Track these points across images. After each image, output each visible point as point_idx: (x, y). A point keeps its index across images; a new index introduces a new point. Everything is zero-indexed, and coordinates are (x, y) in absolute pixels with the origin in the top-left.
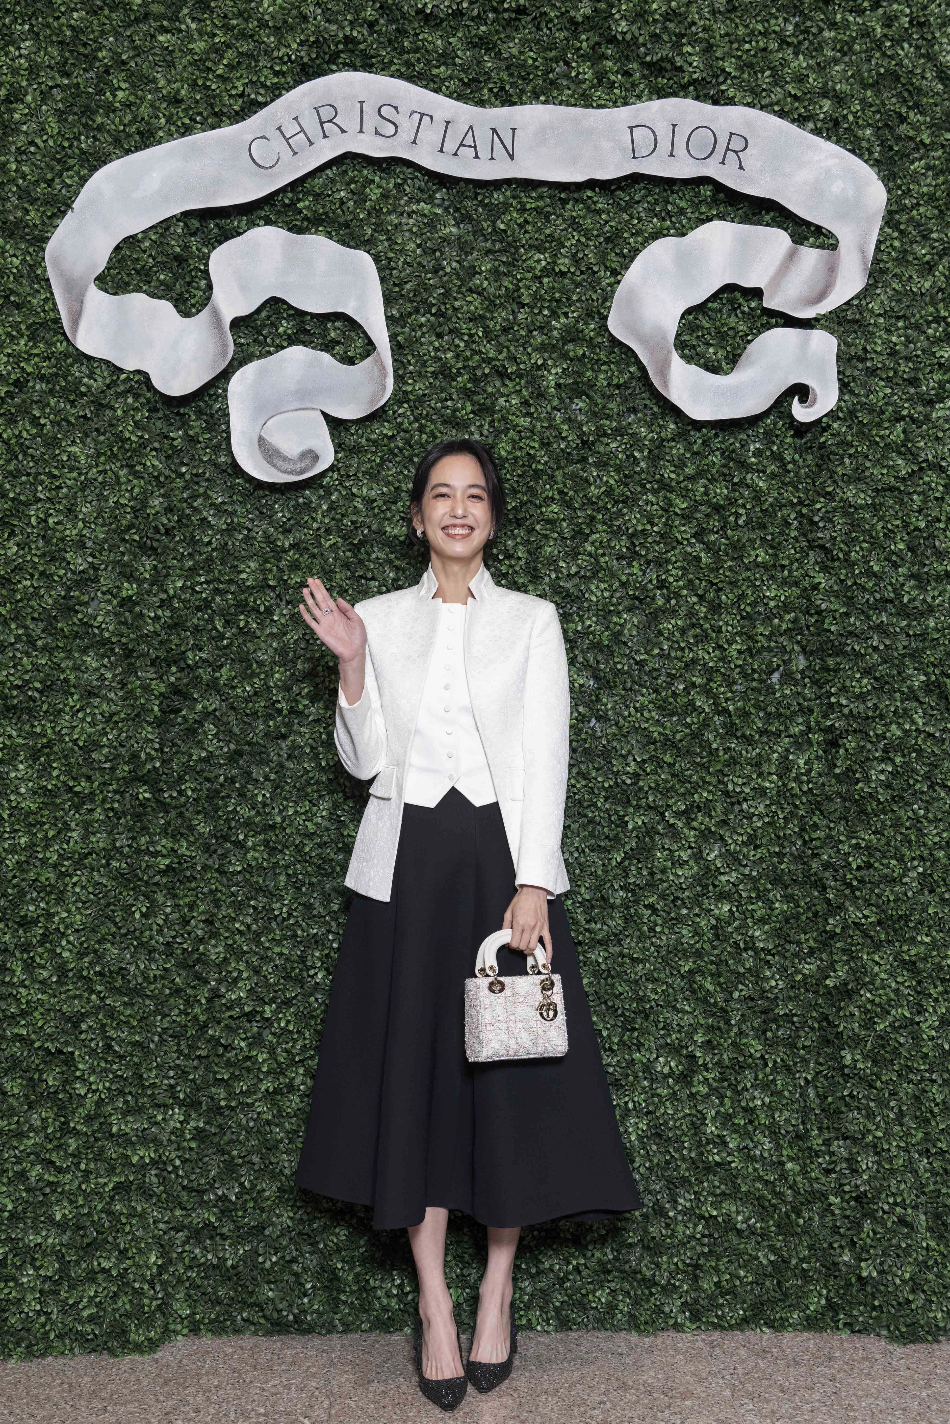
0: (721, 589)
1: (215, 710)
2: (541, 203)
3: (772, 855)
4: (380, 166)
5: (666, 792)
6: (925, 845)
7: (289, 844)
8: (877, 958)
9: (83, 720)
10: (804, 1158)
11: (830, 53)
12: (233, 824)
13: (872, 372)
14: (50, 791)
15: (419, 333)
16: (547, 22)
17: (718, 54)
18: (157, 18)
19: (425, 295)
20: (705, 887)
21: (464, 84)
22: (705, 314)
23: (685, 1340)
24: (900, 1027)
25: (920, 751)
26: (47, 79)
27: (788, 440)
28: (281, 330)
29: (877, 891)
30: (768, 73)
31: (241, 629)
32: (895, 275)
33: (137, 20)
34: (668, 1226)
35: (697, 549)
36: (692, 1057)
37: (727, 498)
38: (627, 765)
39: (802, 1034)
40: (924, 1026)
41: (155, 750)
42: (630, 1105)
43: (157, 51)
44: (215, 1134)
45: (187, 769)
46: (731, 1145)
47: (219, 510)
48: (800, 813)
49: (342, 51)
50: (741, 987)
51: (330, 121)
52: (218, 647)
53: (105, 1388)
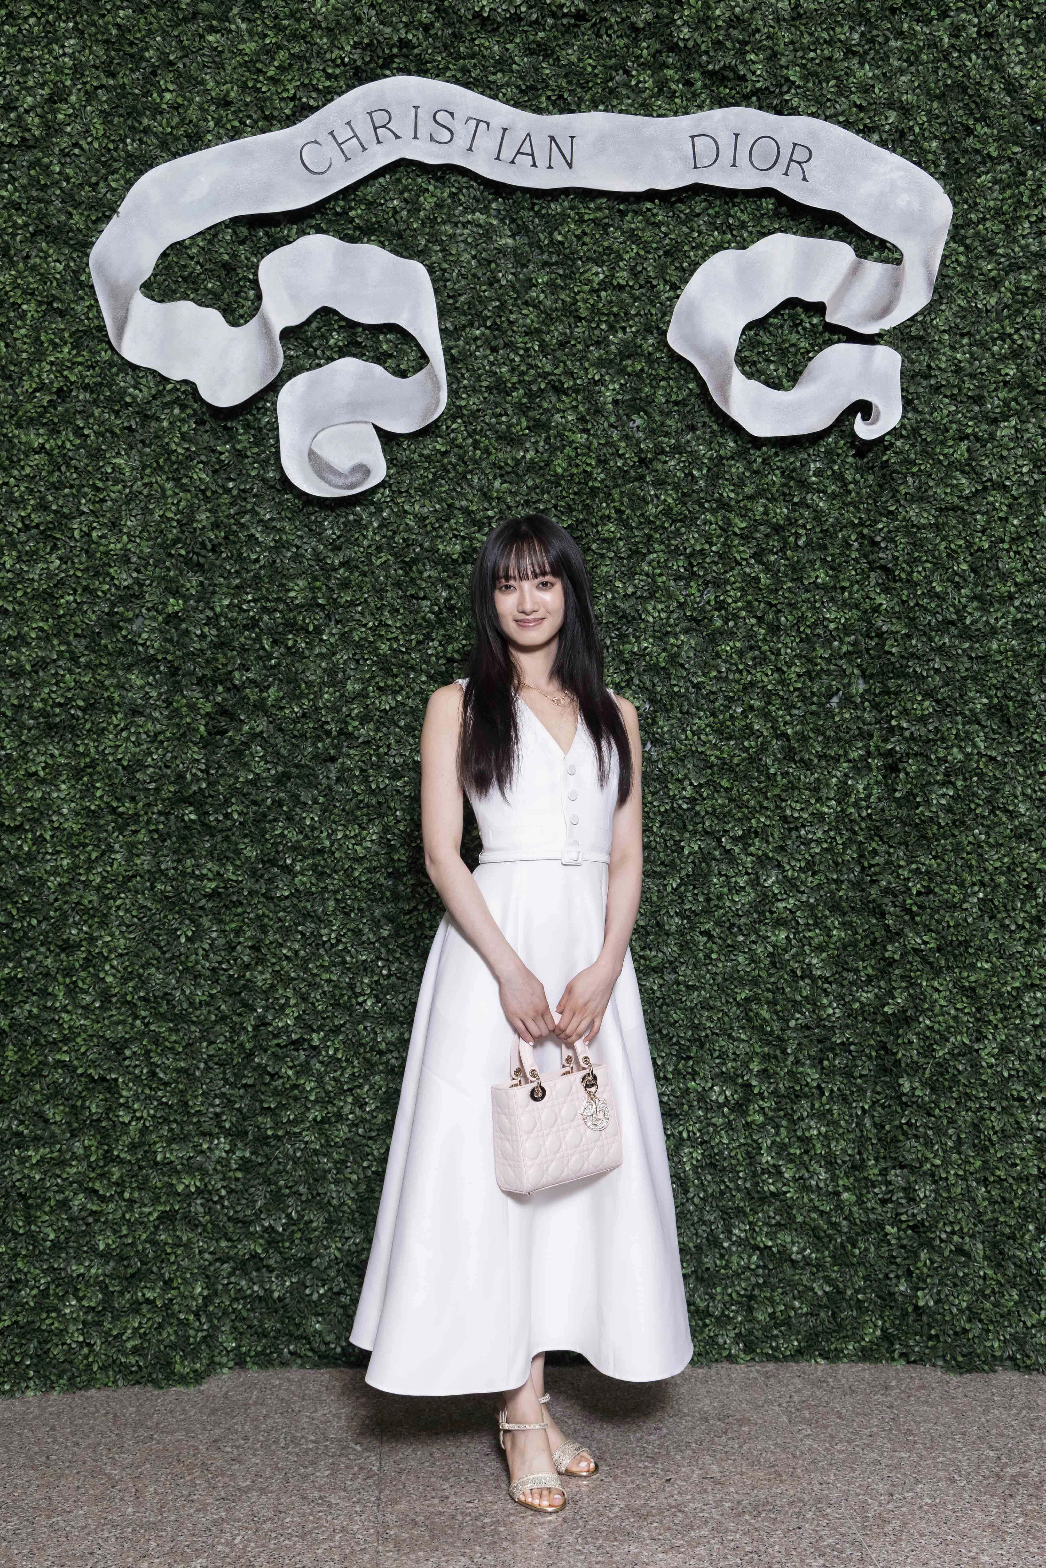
0: (780, 611)
1: (262, 732)
2: (599, 214)
3: (830, 881)
4: (435, 175)
5: (723, 818)
6: (985, 870)
7: (338, 868)
8: (936, 984)
9: (127, 739)
10: (860, 1188)
11: (896, 63)
12: (281, 848)
13: (937, 389)
14: (93, 812)
15: (473, 347)
16: (607, 29)
17: (783, 61)
18: (206, 17)
19: (480, 308)
20: (762, 913)
21: (521, 91)
22: (766, 330)
23: (739, 1371)
24: (959, 1054)
25: (981, 775)
26: (92, 79)
27: (850, 459)
28: (332, 342)
29: (937, 917)
30: (832, 83)
31: (289, 649)
32: (960, 291)
33: (185, 20)
34: (722, 1257)
35: (756, 570)
36: (748, 1086)
37: (787, 518)
38: (684, 789)
39: (859, 1063)
40: (983, 1054)
41: (202, 771)
42: (685, 1135)
43: (206, 51)
44: (261, 1164)
45: (233, 790)
46: (786, 1175)
47: (267, 527)
48: (860, 838)
49: (396, 56)
50: (798, 1015)
51: (384, 126)
52: (265, 667)
53: (151, 1418)
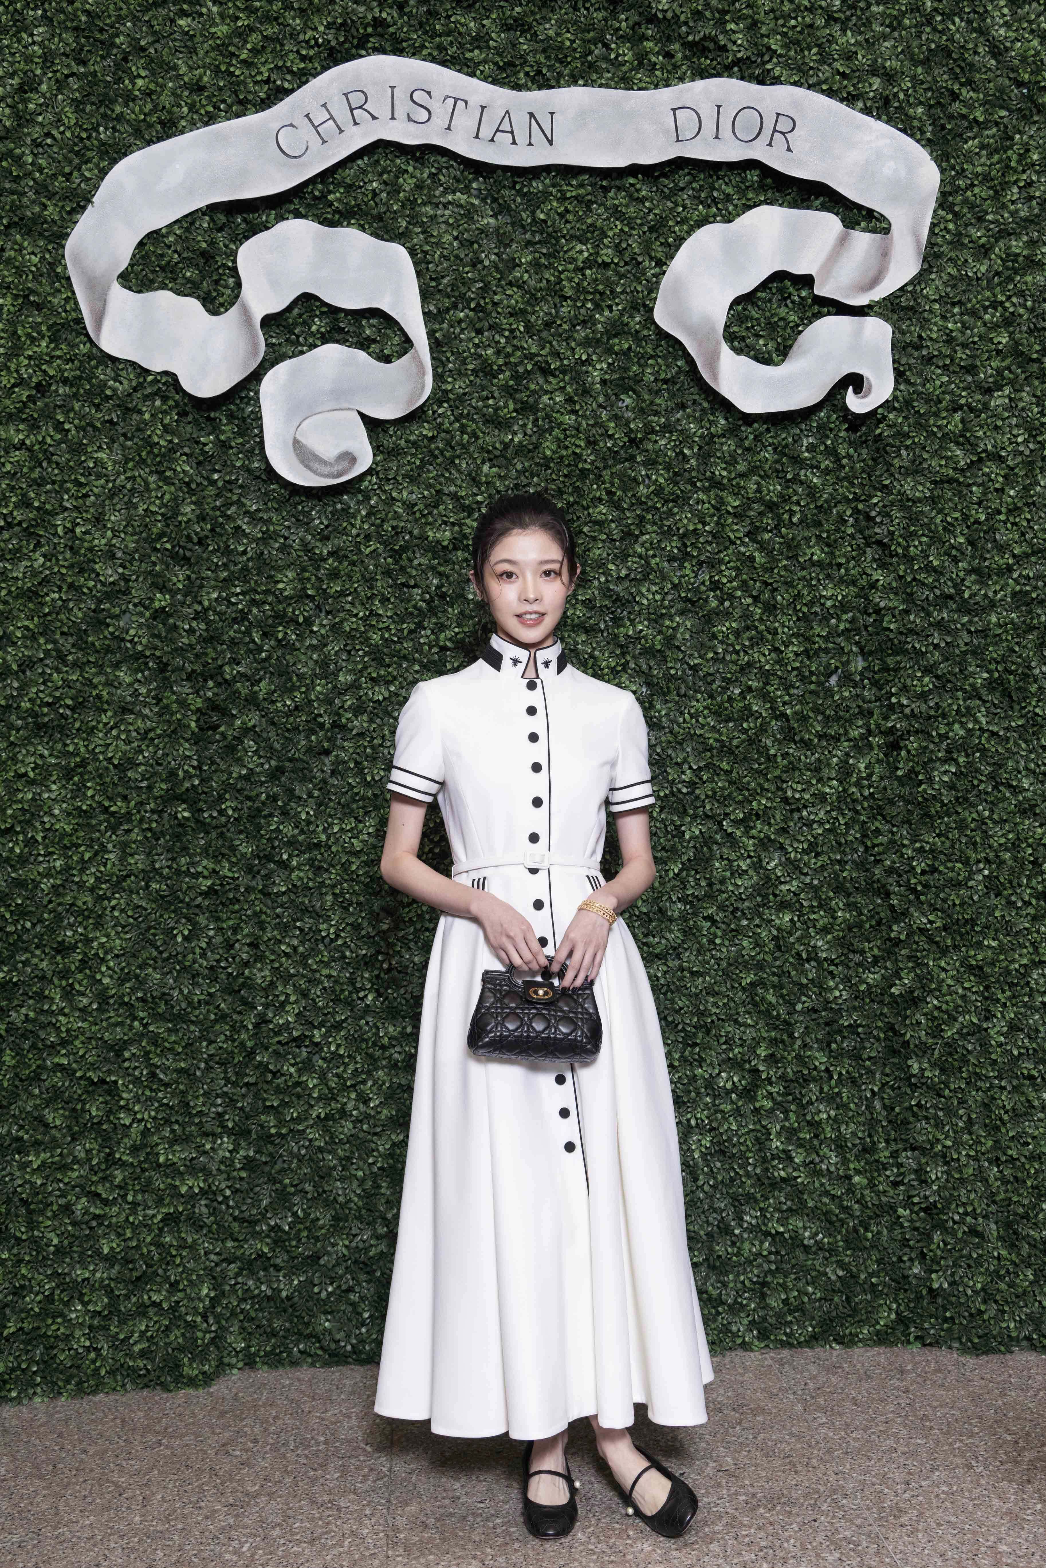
0: (776, 590)
1: (254, 726)
2: (582, 191)
3: (833, 862)
4: (414, 155)
5: (724, 800)
6: (990, 847)
7: (335, 862)
8: (943, 964)
9: (117, 737)
10: (871, 1171)
11: (879, 29)
12: (277, 843)
13: (929, 360)
14: (85, 812)
15: (458, 330)
16: (585, 2)
17: (764, 30)
19: (463, 290)
20: (765, 897)
21: (499, 68)
22: (754, 304)
23: (754, 1358)
24: (968, 1034)
25: (983, 750)
26: (62, 67)
27: (843, 434)
28: (314, 328)
29: (942, 895)
30: (815, 50)
31: (280, 641)
32: (950, 259)
33: (156, 5)
34: (733, 1244)
35: (750, 548)
36: (755, 1071)
37: (781, 495)
38: (683, 773)
39: (868, 1045)
40: (992, 1032)
41: (194, 767)
42: (693, 1122)
43: (177, 36)
44: (266, 1163)
45: (227, 787)
46: (797, 1160)
47: (253, 518)
48: (863, 818)
49: (371, 35)
50: (804, 999)
51: (361, 107)
52: (256, 661)
53: (160, 1422)
